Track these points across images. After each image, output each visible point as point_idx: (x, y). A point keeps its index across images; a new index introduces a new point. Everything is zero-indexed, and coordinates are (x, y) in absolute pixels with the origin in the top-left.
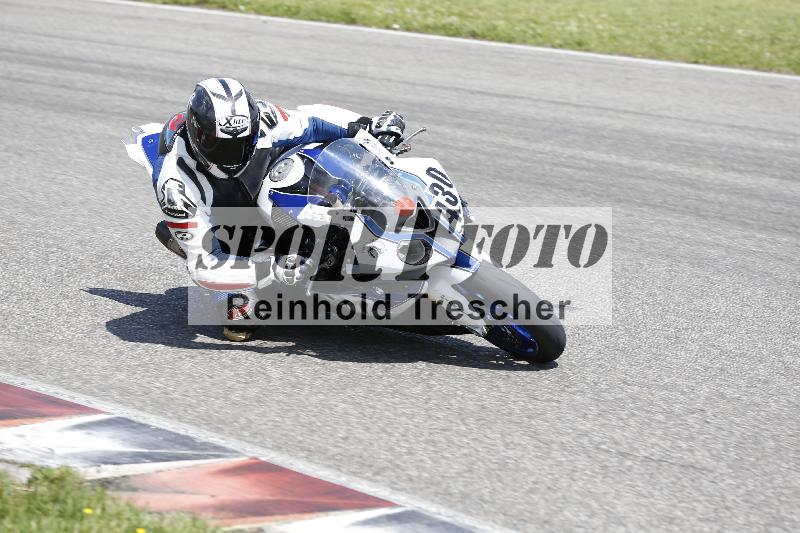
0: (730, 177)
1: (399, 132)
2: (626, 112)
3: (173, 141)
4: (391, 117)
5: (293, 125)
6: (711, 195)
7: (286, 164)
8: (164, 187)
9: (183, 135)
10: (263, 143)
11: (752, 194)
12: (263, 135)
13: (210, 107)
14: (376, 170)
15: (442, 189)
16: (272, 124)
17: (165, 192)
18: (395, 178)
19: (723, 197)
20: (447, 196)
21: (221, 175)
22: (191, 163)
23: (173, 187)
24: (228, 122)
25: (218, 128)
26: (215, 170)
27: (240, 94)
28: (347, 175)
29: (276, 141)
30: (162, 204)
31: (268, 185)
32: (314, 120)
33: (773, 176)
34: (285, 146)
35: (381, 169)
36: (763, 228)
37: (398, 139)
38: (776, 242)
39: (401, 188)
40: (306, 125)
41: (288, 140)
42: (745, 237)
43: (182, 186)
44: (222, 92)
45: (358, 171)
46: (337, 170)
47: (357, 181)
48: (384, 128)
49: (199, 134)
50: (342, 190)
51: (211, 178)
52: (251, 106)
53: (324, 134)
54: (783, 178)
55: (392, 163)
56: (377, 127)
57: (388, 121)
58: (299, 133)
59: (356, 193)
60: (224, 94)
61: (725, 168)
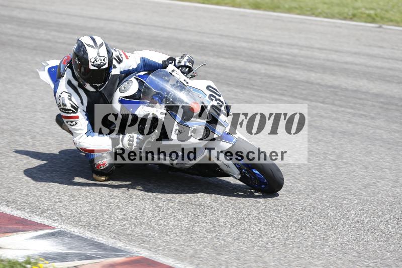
0: (221, 61)
1: (191, 66)
2: (169, 28)
3: (65, 71)
4: (187, 57)
5: (131, 62)
6: (212, 70)
7: (128, 83)
8: (60, 96)
9: (70, 67)
10: (114, 72)
11: (232, 70)
12: (115, 67)
13: (85, 52)
14: (178, 86)
15: (215, 97)
16: (120, 61)
17: (61, 99)
18: (189, 91)
19: (218, 71)
20: (218, 101)
21: (91, 89)
22: (75, 83)
23: (65, 96)
24: (96, 60)
25: (90, 64)
26: (88, 87)
27: (102, 45)
28: (162, 89)
29: (122, 70)
30: (59, 106)
31: (118, 95)
32: (143, 59)
33: (242, 60)
34: (127, 74)
35: (182, 87)
36: (237, 86)
37: (190, 70)
38: (244, 93)
39: (193, 97)
40: (139, 62)
41: (129, 70)
42: (229, 91)
43: (70, 95)
44: (92, 43)
45: (168, 87)
46: (157, 86)
47: (168, 93)
48: (182, 64)
49: (79, 67)
50: (159, 98)
51: (86, 91)
52: (108, 51)
53: (149, 67)
54: (247, 61)
55: (187, 83)
56: (178, 63)
57: (185, 60)
58: (135, 66)
59: (167, 100)
60: (93, 44)
61: (219, 57)
